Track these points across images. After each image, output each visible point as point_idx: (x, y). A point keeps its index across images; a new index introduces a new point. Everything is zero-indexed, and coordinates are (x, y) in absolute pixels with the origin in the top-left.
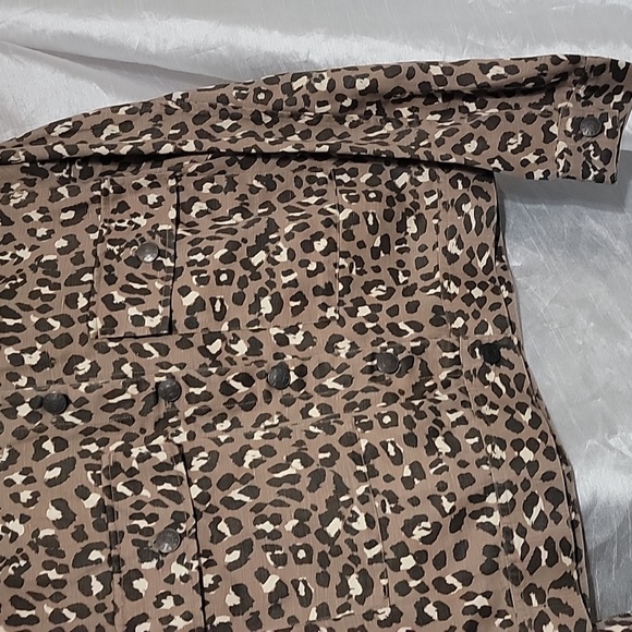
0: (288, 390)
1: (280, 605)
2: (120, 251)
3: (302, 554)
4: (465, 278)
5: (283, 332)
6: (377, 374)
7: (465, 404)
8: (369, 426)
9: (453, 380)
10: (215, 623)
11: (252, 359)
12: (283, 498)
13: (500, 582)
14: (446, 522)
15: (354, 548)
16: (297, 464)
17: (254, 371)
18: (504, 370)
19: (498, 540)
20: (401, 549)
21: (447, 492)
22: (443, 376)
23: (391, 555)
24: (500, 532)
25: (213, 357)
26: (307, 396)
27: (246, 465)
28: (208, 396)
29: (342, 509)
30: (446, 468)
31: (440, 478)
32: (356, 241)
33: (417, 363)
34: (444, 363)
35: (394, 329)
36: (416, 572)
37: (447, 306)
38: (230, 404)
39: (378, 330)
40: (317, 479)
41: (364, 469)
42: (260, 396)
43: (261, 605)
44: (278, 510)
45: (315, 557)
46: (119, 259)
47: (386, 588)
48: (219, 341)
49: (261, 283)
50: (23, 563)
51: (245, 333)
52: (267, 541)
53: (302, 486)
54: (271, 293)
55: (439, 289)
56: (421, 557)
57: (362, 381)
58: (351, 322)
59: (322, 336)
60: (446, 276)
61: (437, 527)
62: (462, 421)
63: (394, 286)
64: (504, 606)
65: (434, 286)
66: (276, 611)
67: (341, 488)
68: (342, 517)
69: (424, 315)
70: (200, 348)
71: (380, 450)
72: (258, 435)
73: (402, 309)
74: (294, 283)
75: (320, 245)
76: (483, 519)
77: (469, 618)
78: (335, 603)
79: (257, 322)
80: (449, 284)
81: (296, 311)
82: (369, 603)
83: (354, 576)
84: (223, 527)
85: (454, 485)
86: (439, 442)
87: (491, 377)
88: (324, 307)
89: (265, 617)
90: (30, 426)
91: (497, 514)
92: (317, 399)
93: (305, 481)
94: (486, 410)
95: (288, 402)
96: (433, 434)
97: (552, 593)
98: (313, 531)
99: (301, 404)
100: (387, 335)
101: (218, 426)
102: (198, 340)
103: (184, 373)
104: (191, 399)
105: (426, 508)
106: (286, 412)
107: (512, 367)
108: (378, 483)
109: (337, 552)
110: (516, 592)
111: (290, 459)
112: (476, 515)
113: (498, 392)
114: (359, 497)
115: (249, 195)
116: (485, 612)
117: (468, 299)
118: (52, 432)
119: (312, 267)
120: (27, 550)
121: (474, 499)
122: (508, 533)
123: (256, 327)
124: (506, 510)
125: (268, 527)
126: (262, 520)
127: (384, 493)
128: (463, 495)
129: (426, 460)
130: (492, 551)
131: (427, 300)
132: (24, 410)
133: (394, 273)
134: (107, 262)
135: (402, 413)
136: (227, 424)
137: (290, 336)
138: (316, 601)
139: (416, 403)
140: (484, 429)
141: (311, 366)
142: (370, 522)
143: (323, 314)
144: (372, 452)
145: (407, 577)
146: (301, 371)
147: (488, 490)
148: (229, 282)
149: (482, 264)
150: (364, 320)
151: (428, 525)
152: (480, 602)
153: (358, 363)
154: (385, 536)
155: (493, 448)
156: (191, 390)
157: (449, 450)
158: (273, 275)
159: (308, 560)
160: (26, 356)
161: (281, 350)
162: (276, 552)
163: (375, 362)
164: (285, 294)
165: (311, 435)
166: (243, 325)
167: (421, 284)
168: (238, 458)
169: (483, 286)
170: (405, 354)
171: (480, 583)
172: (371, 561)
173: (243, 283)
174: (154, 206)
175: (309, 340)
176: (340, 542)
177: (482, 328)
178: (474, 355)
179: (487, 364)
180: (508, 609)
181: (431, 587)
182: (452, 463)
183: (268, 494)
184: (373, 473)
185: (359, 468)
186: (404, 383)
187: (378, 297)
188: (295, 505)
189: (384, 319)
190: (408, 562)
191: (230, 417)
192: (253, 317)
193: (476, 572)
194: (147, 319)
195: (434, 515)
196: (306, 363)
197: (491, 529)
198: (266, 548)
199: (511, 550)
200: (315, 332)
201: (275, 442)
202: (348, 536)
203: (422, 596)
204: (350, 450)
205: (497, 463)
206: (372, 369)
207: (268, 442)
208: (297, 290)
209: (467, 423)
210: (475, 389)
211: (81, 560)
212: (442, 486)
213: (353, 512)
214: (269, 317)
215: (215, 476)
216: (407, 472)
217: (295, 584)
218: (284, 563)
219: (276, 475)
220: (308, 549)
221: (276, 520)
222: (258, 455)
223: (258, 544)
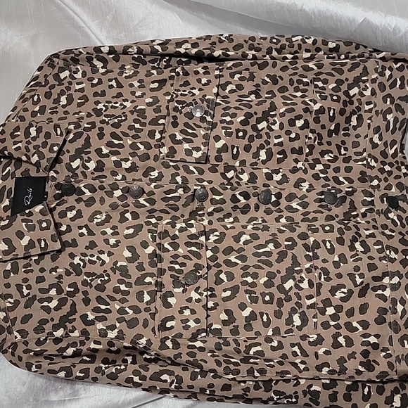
0: (270, 206)
1: (251, 325)
2: (183, 108)
3: (267, 298)
4: (380, 159)
5: (270, 172)
6: (324, 203)
7: (375, 227)
8: (316, 230)
9: (368, 214)
10: (212, 328)
11: (250, 185)
12: (260, 264)
13: (385, 330)
14: (357, 290)
15: (299, 298)
16: (271, 246)
17: (251, 191)
18: (400, 213)
19: (387, 305)
20: (327, 303)
21: (359, 273)
22: (363, 210)
23: (321, 305)
24: (389, 300)
25: (228, 180)
26: (280, 211)
27: (241, 243)
28: (223, 201)
29: (295, 274)
30: (361, 259)
31: (356, 264)
32: (321, 124)
33: (348, 200)
34: (364, 203)
35: (336, 180)
36: (334, 317)
37: (369, 172)
38: (235, 208)
39: (327, 179)
40: (282, 256)
41: (311, 254)
42: (252, 207)
43: (241, 323)
44: (257, 271)
45: (275, 301)
46: (181, 113)
47: (316, 324)
48: (233, 171)
49: (262, 141)
50: (106, 278)
51: (248, 169)
52: (247, 288)
53: (273, 259)
54: (266, 148)
55: (365, 162)
56: (339, 308)
57: (314, 206)
58: (311, 172)
59: (293, 178)
60: (370, 156)
61: (350, 292)
62: (372, 235)
63: (338, 155)
64: (387, 345)
65: (362, 160)
66: (248, 327)
67: (295, 262)
68: (294, 279)
69: (355, 175)
70: (221, 173)
71: (322, 244)
72: (250, 227)
73: (342, 170)
74: (281, 144)
75: (300, 123)
76: (380, 292)
77: (365, 348)
78: (284, 328)
79: (256, 164)
80: (371, 161)
81: (280, 161)
82: (305, 331)
83: (297, 315)
84: (223, 276)
85: (364, 269)
86: (357, 245)
87: (391, 215)
88: (296, 161)
89: (241, 329)
90: (120, 203)
91: (388, 290)
92: (286, 213)
93: (275, 256)
94: (387, 232)
95: (268, 212)
96: (354, 240)
98: (276, 285)
99: (276, 215)
100: (332, 183)
101: (226, 220)
102: (221, 169)
103: (211, 186)
104: (213, 202)
105: (346, 280)
106: (267, 217)
107: (405, 212)
108: (318, 263)
109: (289, 299)
110: (396, 338)
111: (268, 242)
112: (375, 289)
113: (396, 224)
114: (306, 269)
115: (261, 84)
116: (375, 346)
117: (382, 171)
118: (132, 208)
119: (293, 136)
120: (110, 272)
121: (375, 279)
122: (394, 302)
123: (255, 167)
124: (394, 287)
125: (249, 280)
126: (247, 275)
127: (322, 269)
128: (369, 275)
129: (348, 254)
130: (382, 311)
131: (358, 167)
132: (118, 193)
133: (339, 148)
134: (174, 114)
135: (337, 226)
136: (231, 220)
137: (274, 175)
138: (273, 325)
139: (346, 222)
140: (385, 242)
141: (285, 194)
142: (311, 284)
143: (295, 165)
144: (316, 245)
145: (329, 319)
146: (279, 196)
147: (385, 274)
148: (243, 137)
149: (391, 152)
150: (319, 172)
151: (345, 291)
152: (372, 340)
153: (313, 196)
154: (318, 294)
155: (390, 252)
156: (214, 197)
157: (363, 250)
158: (269, 137)
159: (271, 302)
160: (123, 163)
161: (268, 182)
162: (252, 295)
163: (323, 197)
164: (275, 150)
165: (281, 231)
166: (248, 164)
167: (354, 157)
168: (237, 239)
169: (391, 165)
170: (342, 194)
171: (374, 328)
172: (308, 307)
173: (251, 139)
174: (205, 85)
175: (285, 179)
176: (292, 293)
177: (389, 187)
178: (383, 202)
179: (390, 208)
180: (390, 347)
181: (343, 327)
182: (364, 257)
183: (252, 261)
184: (316, 257)
185: (308, 253)
186: (338, 211)
187: (328, 160)
188: (267, 269)
189: (331, 174)
190: (331, 311)
191: (233, 216)
192: (255, 160)
193: (372, 322)
194: (194, 152)
195: (350, 285)
196: (282, 192)
197: (383, 298)
198: (246, 292)
199: (395, 312)
200: (289, 175)
201: (259, 232)
202: (297, 291)
203: (337, 331)
204: (304, 242)
205: (392, 260)
206: (321, 200)
207: (255, 231)
208: (282, 148)
209: (375, 237)
210: (381, 220)
211: (140, 281)
212: (357, 269)
213: (301, 277)
214: (264, 162)
215: (222, 247)
216: (337, 259)
217: (262, 314)
218: (256, 302)
219: (258, 251)
220: (272, 296)
221: (255, 276)
222: (249, 238)
223: (243, 288)
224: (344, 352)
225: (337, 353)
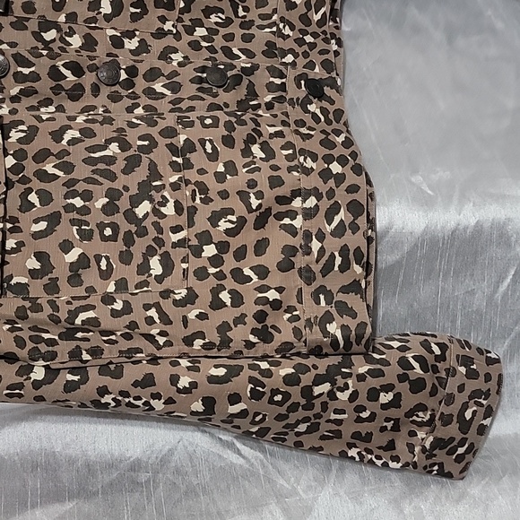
0: (117, 88)
1: (79, 276)
3: (108, 232)
4: (299, 25)
5: (119, 35)
6: (206, 85)
7: (284, 123)
8: (191, 124)
9: (276, 104)
10: (13, 282)
11: (84, 53)
12: (96, 177)
13: (293, 280)
14: (251, 218)
15: (160, 231)
16: (114, 147)
17: (85, 62)
18: (325, 104)
19: (297, 241)
20: (205, 238)
21: (255, 190)
22: (268, 98)
23: (194, 242)
24: (300, 234)
25: (46, 44)
26: (134, 96)
27: (64, 142)
28: (35, 77)
29: (153, 193)
30: (259, 169)
31: (251, 176)
33: (245, 82)
34: (271, 87)
35: (228, 52)
36: (216, 260)
37: (280, 43)
38: (57, 90)
39: (212, 50)
40: (132, 164)
41: (180, 160)
42: (88, 89)
43: (61, 273)
44: (90, 187)
45: (121, 236)
47: (185, 272)
48: (54, 31)
51: (81, 28)
52: (75, 215)
53: (117, 168)
55: (274, 29)
56: (223, 247)
57: (189, 90)
58: (186, 38)
59: (157, 46)
60: (282, 19)
61: (242, 222)
62: (280, 134)
63: (233, 18)
64: (294, 302)
65: (270, 26)
66: (75, 279)
67: (154, 173)
68: (151, 200)
69: (257, 46)
70: (33, 33)
71: (198, 145)
72: (81, 119)
73: (238, 38)
76: (287, 221)
77: (260, 308)
78: (134, 279)
79: (94, 20)
80: (284, 27)
81: (135, 18)
82: (167, 283)
83: (157, 258)
84: (33, 198)
85: (263, 185)
86: (256, 149)
87: (312, 108)
88: (163, 19)
89: (63, 284)
91: (300, 217)
92: (144, 100)
93: (121, 164)
94: (304, 130)
95: (115, 98)
96: (250, 140)
97: (340, 297)
98: (122, 211)
99: (128, 102)
100: (220, 57)
101: (43, 110)
102: (33, 25)
103: (14, 51)
104: (19, 78)
105: (234, 202)
106: (112, 106)
107: (332, 102)
108: (192, 175)
109: (143, 232)
110: (307, 291)
111: (109, 141)
112: (279, 217)
113: (317, 120)
114: (171, 184)
116: (276, 305)
117: (300, 42)
121: (281, 200)
122: (308, 236)
123: (93, 25)
124: (309, 214)
125: (78, 202)
126: (74, 194)
127: (197, 184)
128: (270, 194)
129: (240, 161)
130: (290, 251)
131: (263, 36)
135: (223, 117)
136: (52, 109)
137: (126, 41)
138: (116, 276)
139: (239, 113)
140: (299, 143)
141: (143, 68)
142: (178, 208)
143: (161, 25)
144: (190, 146)
145: (207, 264)
146: (132, 71)
147: (296, 193)
149: (317, 17)
150: (200, 39)
151: (234, 218)
152: (272, 295)
153: (188, 73)
154: (191, 223)
155: (305, 159)
156: (20, 69)
157: (264, 156)
159: (114, 238)
161: (115, 51)
162: (83, 227)
163: (205, 75)
165: (132, 125)
166: (80, 20)
167: (259, 22)
168: (57, 136)
169: (315, 35)
170: (234, 72)
171: (275, 278)
172: (175, 245)
175: (143, 47)
176: (148, 223)
177: (311, 65)
178: (299, 86)
179: (311, 97)
180: (298, 306)
181: (229, 276)
182: (265, 166)
183: (82, 171)
184: (188, 165)
185: (175, 159)
186: (229, 97)
187: (216, 23)
188: (107, 184)
189: (219, 42)
190: (210, 250)
191: (55, 104)
192: (91, 14)
193: (273, 267)
195: (240, 209)
196: (138, 65)
197: (292, 231)
198: (73, 222)
199: (308, 252)
200: (150, 41)
201: (96, 127)
202: (156, 219)
203: (219, 282)
204: (169, 141)
205: (307, 172)
206: (201, 80)
207: (88, 125)
209: (284, 137)
210: (296, 113)
212: (252, 184)
213: (163, 197)
214: (108, 18)
215: (32, 149)
216: (221, 168)
217: (98, 258)
218: (90, 239)
219: (92, 155)
220: (115, 227)
221: (87, 196)
222: (77, 135)
223: (66, 217)
224: (228, 315)
225: (218, 317)
